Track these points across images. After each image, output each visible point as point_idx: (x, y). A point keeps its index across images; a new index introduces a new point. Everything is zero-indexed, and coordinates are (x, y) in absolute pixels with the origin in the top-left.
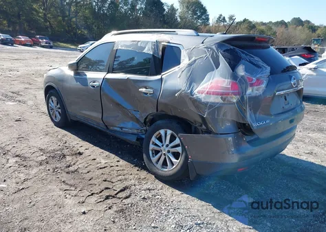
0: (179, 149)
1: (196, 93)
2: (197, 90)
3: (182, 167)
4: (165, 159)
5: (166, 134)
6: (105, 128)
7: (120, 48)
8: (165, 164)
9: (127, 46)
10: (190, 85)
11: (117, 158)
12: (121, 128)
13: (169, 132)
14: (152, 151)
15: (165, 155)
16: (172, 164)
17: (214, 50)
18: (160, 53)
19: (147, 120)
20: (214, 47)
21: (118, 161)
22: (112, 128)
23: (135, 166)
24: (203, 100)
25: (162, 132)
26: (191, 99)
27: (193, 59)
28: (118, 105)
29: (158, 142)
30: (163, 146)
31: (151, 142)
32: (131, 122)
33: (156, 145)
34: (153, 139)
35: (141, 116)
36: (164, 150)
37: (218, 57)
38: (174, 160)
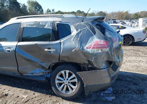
0: (76, 80)
1: (86, 49)
2: (85, 47)
3: (79, 90)
4: (67, 87)
5: (65, 73)
6: (20, 75)
7: (25, 26)
8: (67, 90)
9: (31, 25)
10: (81, 45)
11: (32, 92)
12: (32, 74)
13: (67, 72)
14: (57, 84)
15: (66, 85)
16: (72, 89)
17: (90, 25)
18: (56, 28)
19: (50, 66)
20: (90, 23)
21: (34, 94)
22: (25, 75)
23: (47, 94)
24: (90, 52)
25: (63, 72)
26: (82, 52)
27: (79, 30)
28: (28, 60)
29: (60, 78)
30: (64, 80)
31: (56, 79)
32: (39, 69)
33: (59, 80)
34: (57, 77)
35: (46, 65)
36: (66, 82)
37: (93, 28)
38: (73, 87)
